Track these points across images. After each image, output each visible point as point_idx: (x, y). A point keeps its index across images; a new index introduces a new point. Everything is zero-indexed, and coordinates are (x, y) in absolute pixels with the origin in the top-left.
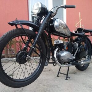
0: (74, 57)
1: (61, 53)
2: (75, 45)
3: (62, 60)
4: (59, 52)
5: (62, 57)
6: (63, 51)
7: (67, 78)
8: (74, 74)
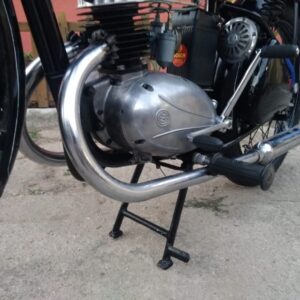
0: (225, 123)
1: (135, 92)
2: (236, 38)
3: (140, 141)
4: (114, 82)
5: (136, 125)
6: (154, 72)
7: (168, 255)
8: (210, 213)
